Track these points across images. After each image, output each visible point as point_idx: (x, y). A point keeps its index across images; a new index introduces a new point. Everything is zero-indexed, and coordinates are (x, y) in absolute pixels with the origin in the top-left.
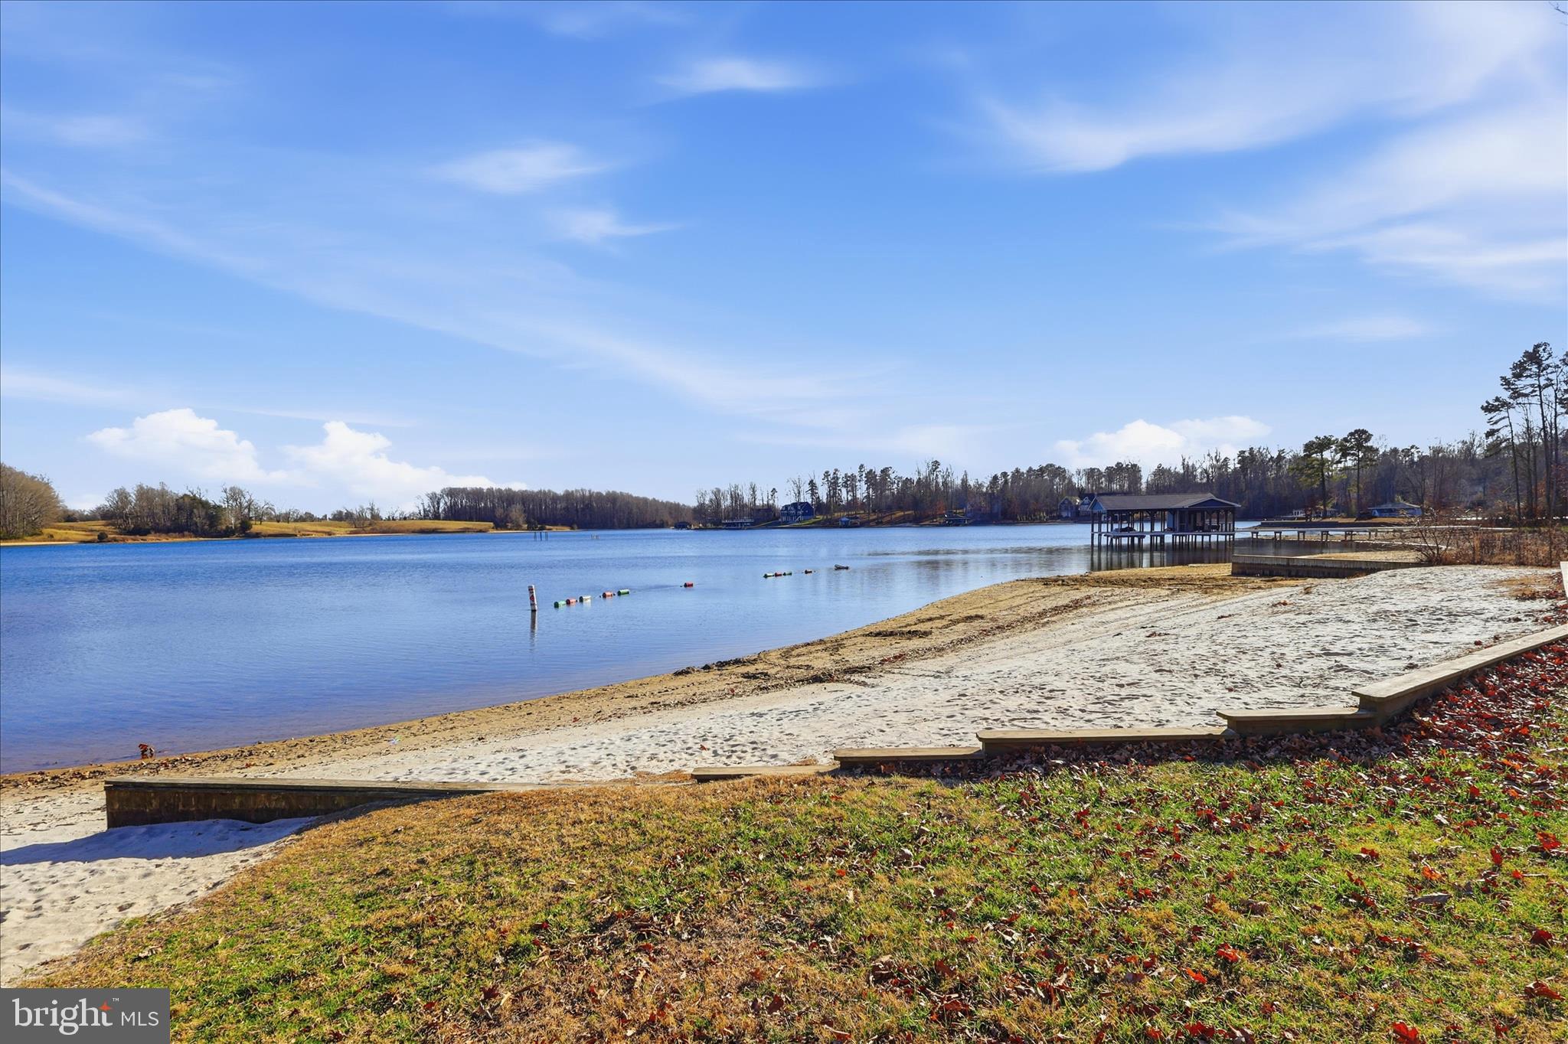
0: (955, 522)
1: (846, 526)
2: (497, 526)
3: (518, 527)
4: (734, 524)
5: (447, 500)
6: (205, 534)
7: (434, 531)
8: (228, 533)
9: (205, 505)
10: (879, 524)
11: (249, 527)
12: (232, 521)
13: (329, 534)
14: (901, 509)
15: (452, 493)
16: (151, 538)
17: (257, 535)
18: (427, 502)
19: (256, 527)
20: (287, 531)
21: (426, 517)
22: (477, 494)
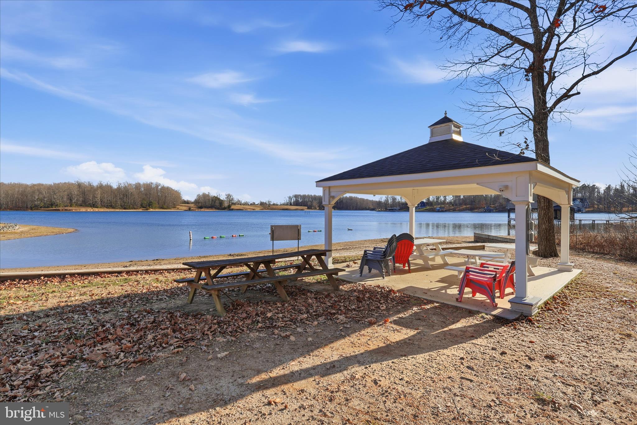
0: (489, 211)
1: (439, 211)
2: (308, 208)
3: (315, 209)
4: (392, 209)
5: (294, 198)
6: (218, 209)
7: (287, 209)
8: (224, 209)
9: (219, 199)
10: (454, 210)
11: (230, 207)
12: (226, 205)
13: (254, 209)
14: (466, 204)
15: (296, 196)
16: (203, 210)
17: (232, 209)
18: (288, 199)
19: (233, 207)
20: (241, 208)
21: (287, 205)
22: (304, 197)
